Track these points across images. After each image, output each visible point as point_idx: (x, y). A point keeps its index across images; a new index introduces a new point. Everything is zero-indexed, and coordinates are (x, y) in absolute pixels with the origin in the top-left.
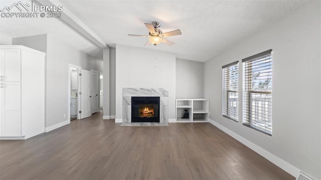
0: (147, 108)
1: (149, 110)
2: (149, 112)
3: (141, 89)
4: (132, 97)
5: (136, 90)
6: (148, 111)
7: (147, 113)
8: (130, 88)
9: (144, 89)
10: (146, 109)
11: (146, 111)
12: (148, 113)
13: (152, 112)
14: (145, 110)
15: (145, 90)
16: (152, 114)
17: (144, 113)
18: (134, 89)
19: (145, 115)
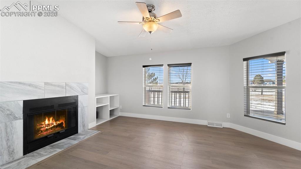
0: (51, 119)
1: (56, 121)
2: (55, 124)
3: (46, 84)
4: (24, 101)
5: (36, 87)
6: (52, 124)
7: (51, 128)
8: (20, 83)
9: (52, 85)
10: (49, 120)
11: (49, 125)
12: (54, 126)
13: (62, 123)
14: (47, 122)
15: (55, 85)
16: (62, 127)
17: (42, 129)
18: (30, 85)
19: (45, 133)
